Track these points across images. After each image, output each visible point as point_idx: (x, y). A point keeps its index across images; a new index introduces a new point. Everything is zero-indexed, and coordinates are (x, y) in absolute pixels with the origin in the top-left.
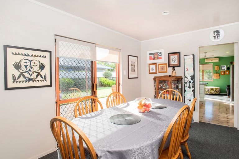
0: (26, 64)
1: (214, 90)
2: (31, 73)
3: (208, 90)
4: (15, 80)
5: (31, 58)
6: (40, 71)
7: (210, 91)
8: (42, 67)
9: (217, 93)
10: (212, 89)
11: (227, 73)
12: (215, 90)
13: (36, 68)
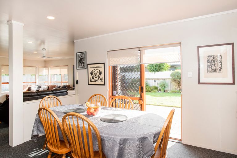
0: (94, 72)
2: (96, 77)
4: (91, 81)
5: (96, 69)
6: (100, 76)
8: (100, 73)
13: (98, 74)
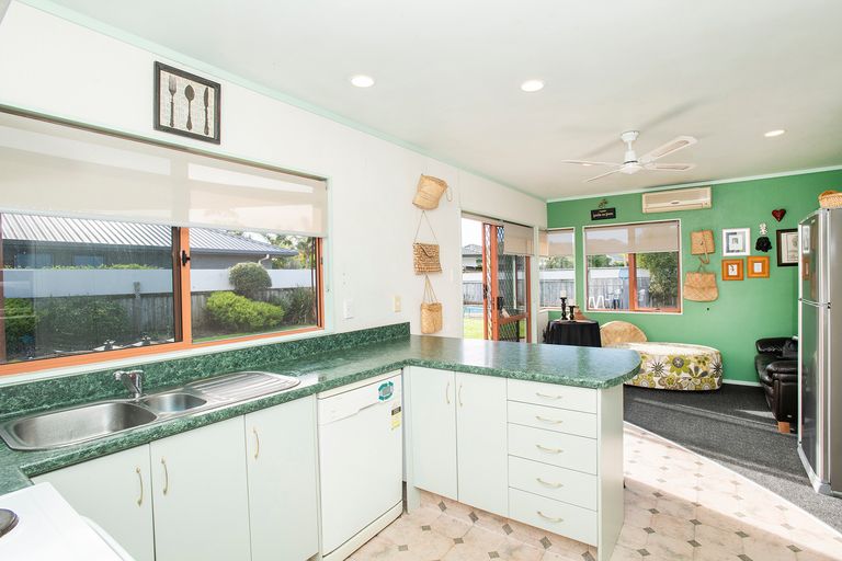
1: (692, 366)
3: (658, 368)
7: (667, 370)
9: (706, 387)
10: (679, 363)
11: (758, 268)
12: (697, 369)
